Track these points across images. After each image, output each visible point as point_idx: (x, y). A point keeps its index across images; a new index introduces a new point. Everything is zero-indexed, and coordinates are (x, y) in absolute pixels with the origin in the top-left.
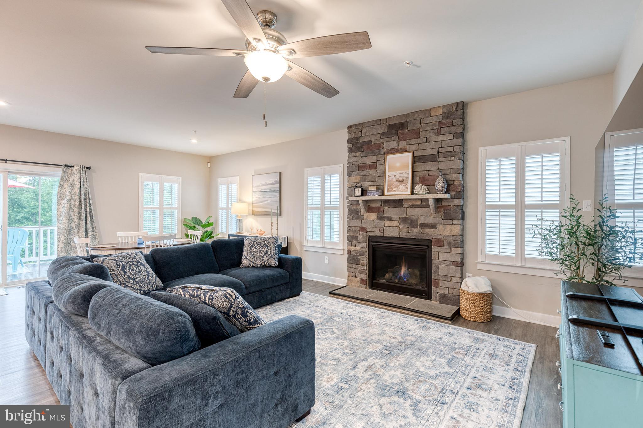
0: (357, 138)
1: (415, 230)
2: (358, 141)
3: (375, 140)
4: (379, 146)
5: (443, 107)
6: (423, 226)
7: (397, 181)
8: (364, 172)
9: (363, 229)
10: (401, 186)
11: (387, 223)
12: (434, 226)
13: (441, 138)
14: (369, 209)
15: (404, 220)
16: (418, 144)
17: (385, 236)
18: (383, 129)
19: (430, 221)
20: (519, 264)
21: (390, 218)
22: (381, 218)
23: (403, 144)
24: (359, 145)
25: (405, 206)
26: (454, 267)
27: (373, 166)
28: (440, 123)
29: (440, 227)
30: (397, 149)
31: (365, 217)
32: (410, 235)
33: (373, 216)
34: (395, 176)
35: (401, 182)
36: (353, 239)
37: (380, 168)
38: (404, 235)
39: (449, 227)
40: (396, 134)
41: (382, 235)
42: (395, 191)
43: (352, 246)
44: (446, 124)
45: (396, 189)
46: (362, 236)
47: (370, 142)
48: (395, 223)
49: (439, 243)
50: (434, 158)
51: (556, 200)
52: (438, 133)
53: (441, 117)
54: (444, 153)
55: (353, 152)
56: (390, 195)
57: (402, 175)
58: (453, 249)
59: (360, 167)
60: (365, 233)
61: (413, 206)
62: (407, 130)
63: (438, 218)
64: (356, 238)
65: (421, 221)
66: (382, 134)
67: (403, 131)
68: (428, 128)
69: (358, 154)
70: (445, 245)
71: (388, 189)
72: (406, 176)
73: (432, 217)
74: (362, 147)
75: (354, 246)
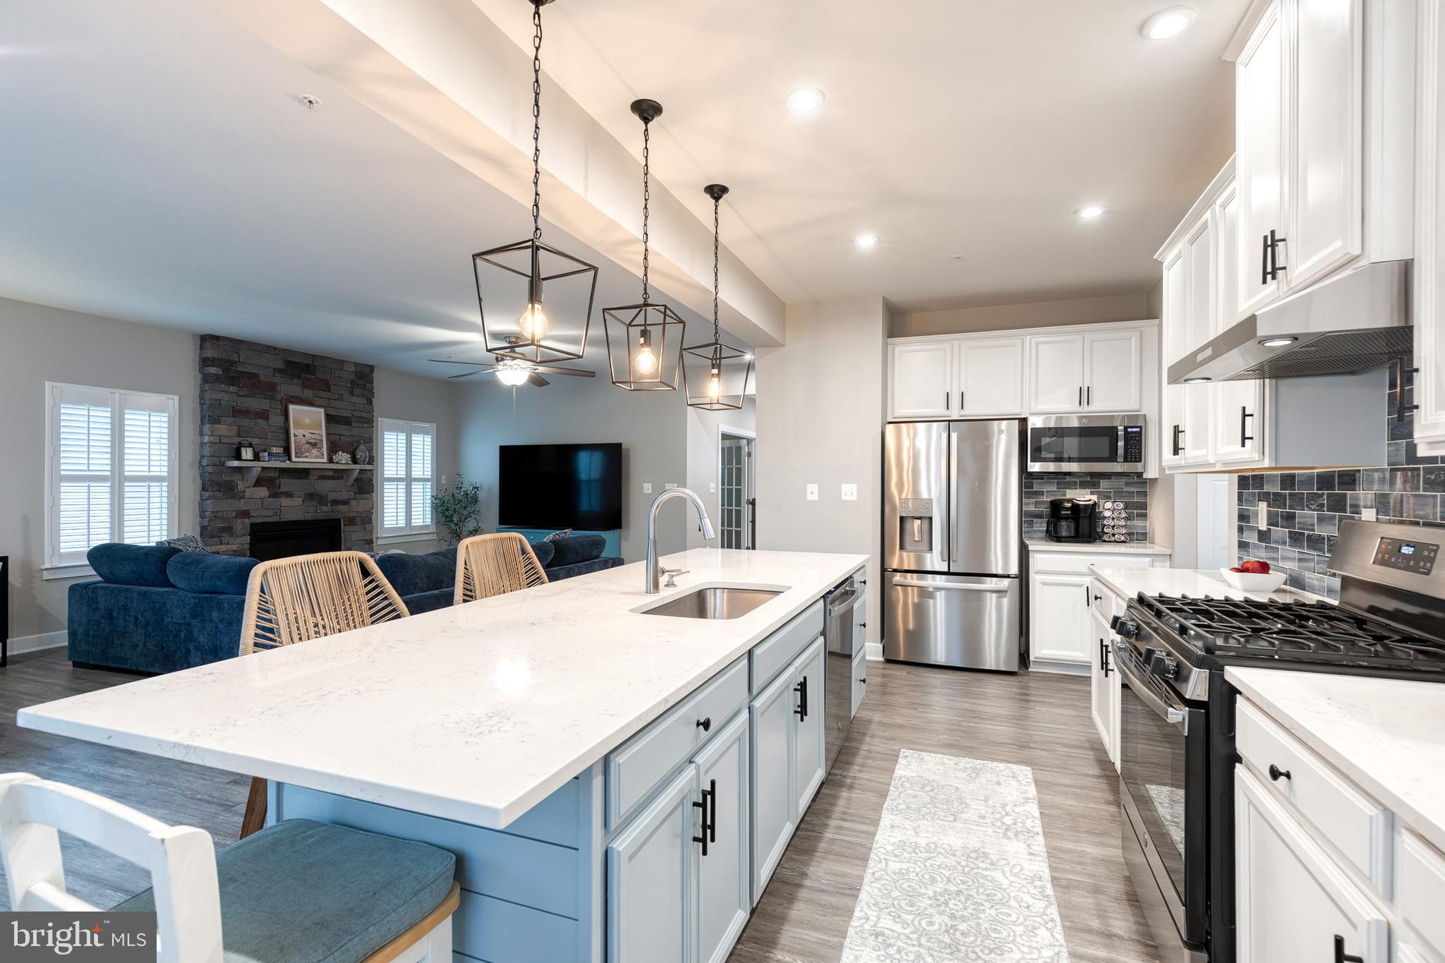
0: (232, 363)
1: (325, 509)
2: (234, 368)
3: (265, 376)
4: (273, 386)
5: (356, 364)
6: (335, 502)
7: (307, 443)
8: (246, 422)
9: (244, 514)
10: (314, 451)
11: (285, 501)
12: (346, 503)
13: (354, 399)
14: (259, 482)
15: (310, 496)
16: (329, 399)
17: (282, 520)
18: (280, 365)
19: (343, 496)
20: (408, 533)
21: (289, 495)
22: (275, 495)
23: (308, 393)
24: (235, 375)
25: (310, 477)
26: (367, 546)
27: (264, 415)
28: (352, 382)
29: (353, 503)
30: (300, 398)
31: (247, 495)
32: (320, 516)
33: (263, 492)
34: (304, 436)
35: (314, 445)
36: (222, 532)
37: (276, 420)
38: (309, 517)
39: (362, 502)
40: (299, 377)
41: (278, 520)
42: (306, 457)
43: (221, 544)
44: (359, 385)
45: (307, 454)
46: (242, 526)
47: (255, 376)
48: (298, 501)
49: (351, 521)
50: (347, 421)
51: (428, 474)
52: (352, 394)
53: (354, 374)
54: (357, 417)
55: (222, 383)
56: (297, 461)
57: (313, 436)
58: (366, 526)
59: (237, 412)
60: (247, 520)
61: (323, 478)
62: (313, 376)
63: (351, 493)
64: (229, 530)
65: (332, 496)
66: (279, 371)
67: (309, 376)
68: (342, 384)
69: (232, 389)
70: (359, 524)
71: (296, 453)
72: (319, 438)
73: (344, 491)
74: (239, 379)
75: (225, 544)
